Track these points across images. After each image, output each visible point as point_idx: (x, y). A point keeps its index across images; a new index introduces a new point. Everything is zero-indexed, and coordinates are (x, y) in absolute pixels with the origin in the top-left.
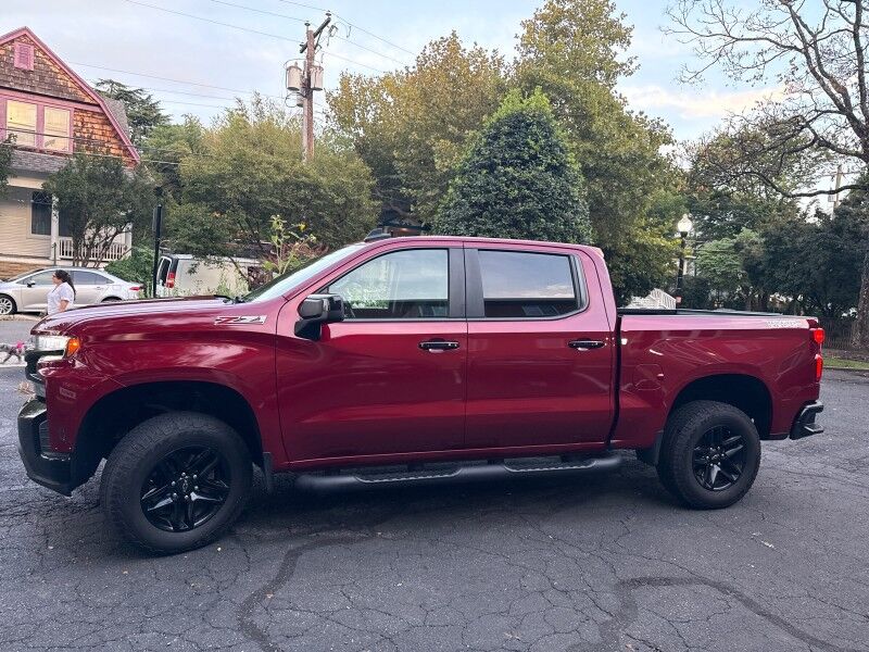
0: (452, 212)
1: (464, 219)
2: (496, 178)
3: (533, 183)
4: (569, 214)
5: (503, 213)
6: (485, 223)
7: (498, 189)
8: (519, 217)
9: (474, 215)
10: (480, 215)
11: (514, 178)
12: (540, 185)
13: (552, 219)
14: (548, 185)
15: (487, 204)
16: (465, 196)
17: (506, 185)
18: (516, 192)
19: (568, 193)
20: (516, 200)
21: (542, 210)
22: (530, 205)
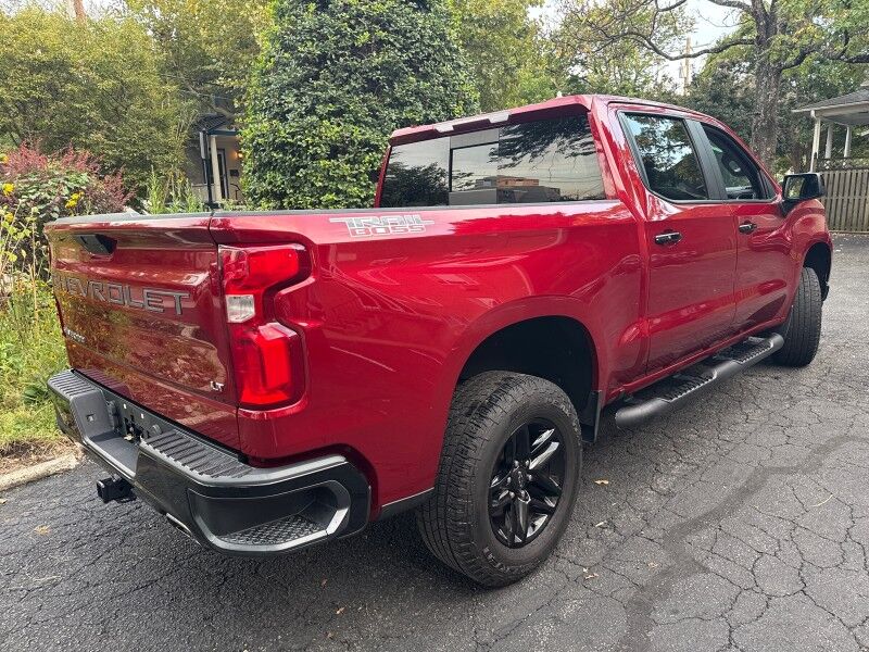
0: (272, 78)
1: (290, 85)
2: (332, 14)
3: (389, 22)
4: (448, 68)
5: (351, 71)
6: (324, 89)
7: (338, 32)
8: (375, 75)
9: (305, 79)
10: (316, 77)
11: (360, 15)
12: (402, 23)
13: (425, 77)
14: (414, 25)
15: (323, 57)
16: (286, 48)
17: (351, 26)
18: (367, 34)
19: (442, 37)
20: (367, 48)
21: (409, 62)
22: (391, 55)
